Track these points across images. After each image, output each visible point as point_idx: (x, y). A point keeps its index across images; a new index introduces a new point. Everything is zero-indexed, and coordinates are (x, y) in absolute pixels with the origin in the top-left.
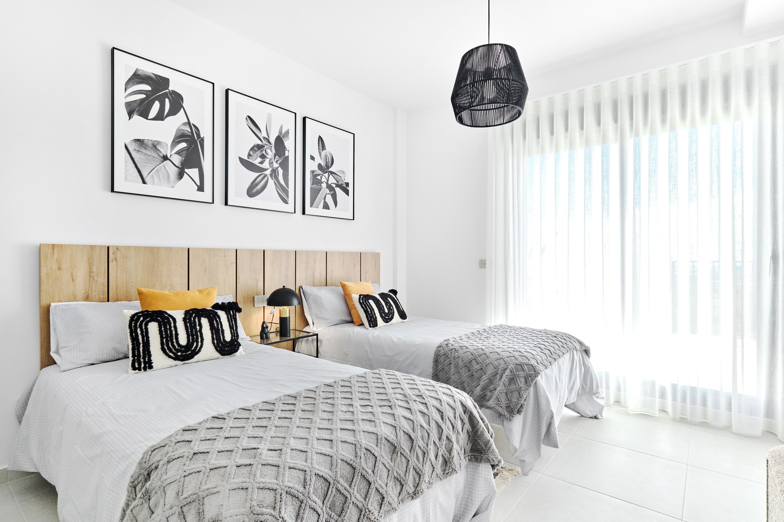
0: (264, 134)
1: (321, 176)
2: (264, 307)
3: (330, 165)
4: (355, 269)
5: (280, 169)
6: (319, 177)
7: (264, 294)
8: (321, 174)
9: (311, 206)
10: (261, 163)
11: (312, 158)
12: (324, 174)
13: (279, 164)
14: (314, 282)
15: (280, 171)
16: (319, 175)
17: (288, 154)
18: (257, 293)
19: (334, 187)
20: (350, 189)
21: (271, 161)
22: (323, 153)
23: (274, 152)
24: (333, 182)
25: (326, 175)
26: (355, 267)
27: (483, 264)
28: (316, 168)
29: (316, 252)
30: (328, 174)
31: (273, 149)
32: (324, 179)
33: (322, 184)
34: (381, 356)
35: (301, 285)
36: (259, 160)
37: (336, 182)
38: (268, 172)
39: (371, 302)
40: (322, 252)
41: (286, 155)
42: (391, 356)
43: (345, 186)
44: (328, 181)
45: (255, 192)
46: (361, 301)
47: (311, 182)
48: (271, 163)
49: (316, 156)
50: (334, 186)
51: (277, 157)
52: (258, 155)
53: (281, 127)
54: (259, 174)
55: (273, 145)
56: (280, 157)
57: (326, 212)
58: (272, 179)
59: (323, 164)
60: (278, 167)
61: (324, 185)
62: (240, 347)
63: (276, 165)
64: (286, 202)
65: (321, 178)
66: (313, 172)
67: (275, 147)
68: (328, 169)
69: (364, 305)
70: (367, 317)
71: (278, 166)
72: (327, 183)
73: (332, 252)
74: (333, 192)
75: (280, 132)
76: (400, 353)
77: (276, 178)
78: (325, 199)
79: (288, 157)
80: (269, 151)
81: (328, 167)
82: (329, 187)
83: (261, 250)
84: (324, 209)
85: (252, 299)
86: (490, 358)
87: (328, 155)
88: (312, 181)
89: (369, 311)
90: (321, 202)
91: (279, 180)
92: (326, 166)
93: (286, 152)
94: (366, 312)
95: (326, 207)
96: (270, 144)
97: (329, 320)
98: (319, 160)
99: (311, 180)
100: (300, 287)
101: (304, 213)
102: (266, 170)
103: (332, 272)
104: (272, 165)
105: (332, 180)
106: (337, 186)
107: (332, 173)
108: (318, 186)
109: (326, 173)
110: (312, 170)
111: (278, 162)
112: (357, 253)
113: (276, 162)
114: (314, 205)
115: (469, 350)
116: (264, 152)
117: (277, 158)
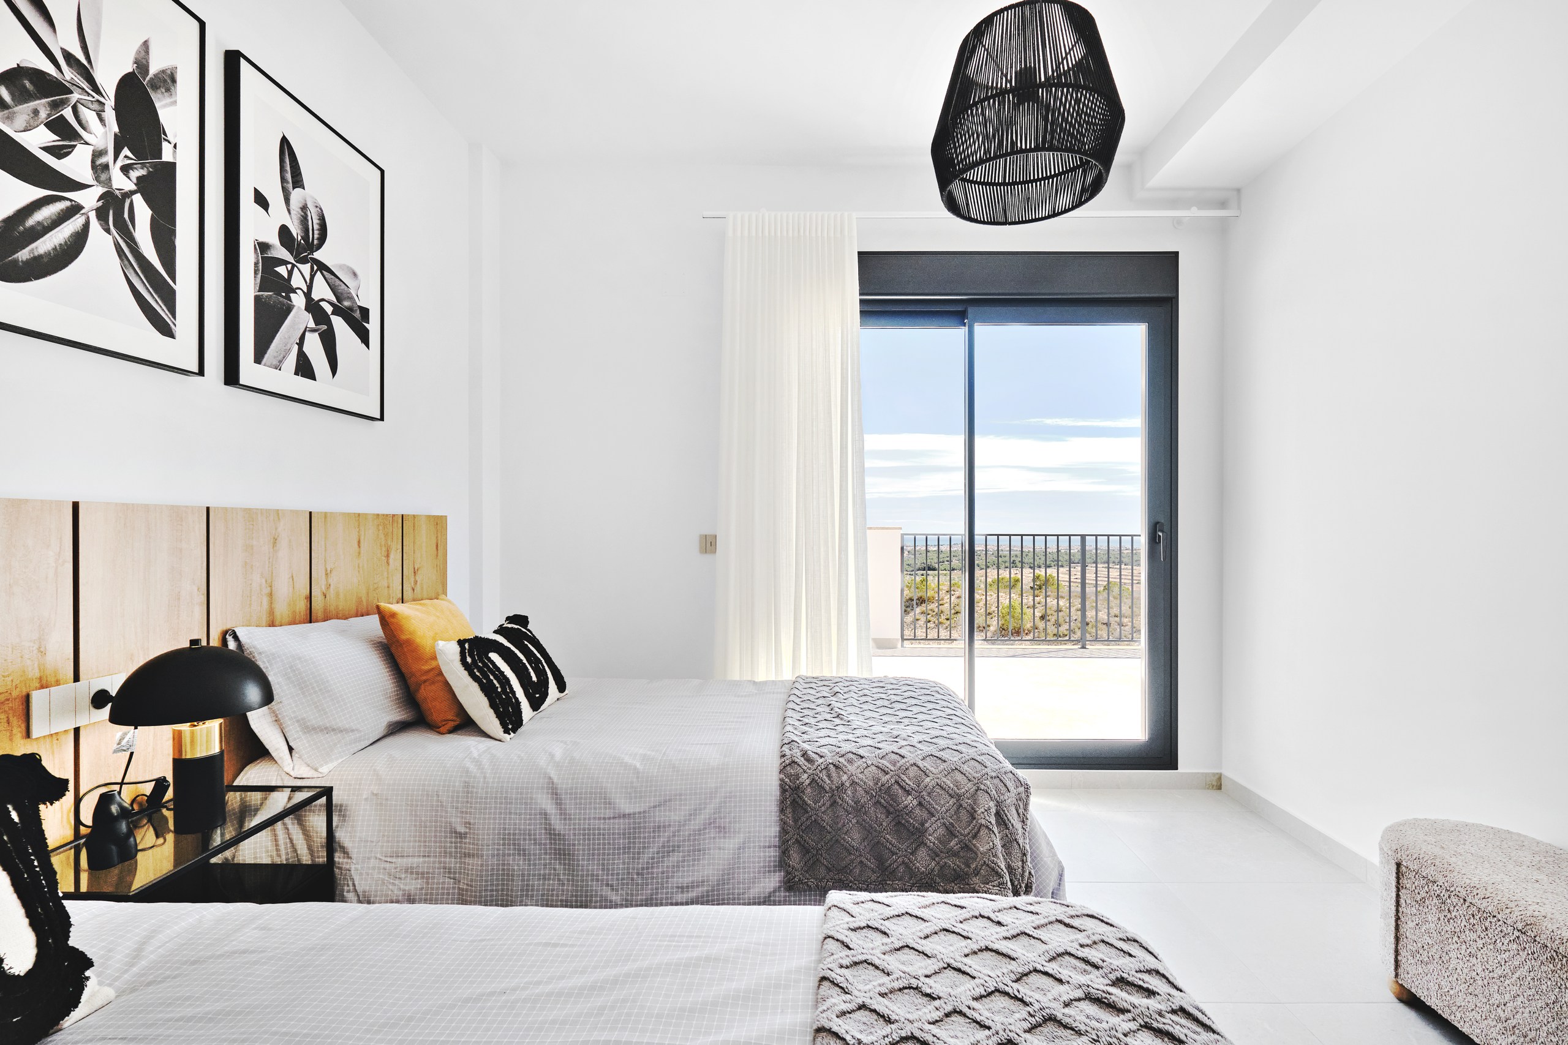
0: (65, 39)
1: (289, 266)
2: (77, 731)
3: (316, 242)
4: (388, 563)
5: (138, 199)
6: (282, 270)
7: (76, 678)
8: (290, 263)
9: (258, 360)
10: (58, 152)
11: (261, 200)
12: (299, 265)
13: (135, 180)
14: (271, 612)
15: (143, 212)
16: (284, 262)
17: (175, 158)
18: (40, 679)
19: (330, 313)
20: (373, 326)
21: (102, 160)
22: (296, 195)
23: (116, 129)
24: (326, 298)
25: (306, 268)
26: (388, 556)
27: (709, 544)
28: (273, 239)
29: (278, 514)
30: (312, 268)
31: (110, 115)
32: (297, 281)
33: (292, 295)
34: (600, 819)
35: (228, 627)
36: (49, 137)
37: (333, 299)
38: (89, 199)
39: (494, 656)
40: (296, 513)
41: (167, 156)
42: (640, 813)
43: (360, 319)
44: (310, 287)
45: (27, 263)
46: (469, 660)
47: (258, 281)
48: (100, 169)
49: (274, 195)
50: (329, 309)
51: (126, 151)
52: (36, 112)
53: (146, 45)
54: (41, 193)
55: (110, 103)
56: (139, 154)
57: (301, 387)
58: (108, 231)
59: (296, 231)
60: (133, 193)
61: (298, 300)
62: (87, 973)
63: (121, 183)
64: (166, 330)
65: (290, 273)
66: (263, 247)
67: (117, 109)
68: (312, 252)
69: (480, 670)
70: (493, 705)
71: (133, 187)
72: (308, 295)
73: (326, 514)
74: (325, 327)
75: (142, 65)
76: (670, 800)
77: (125, 230)
78: (301, 344)
79: (172, 166)
80: (89, 116)
81: (313, 248)
82: (313, 307)
83: (59, 504)
84: (299, 378)
85: (18, 706)
86: (930, 774)
87: (310, 206)
88: (259, 276)
89: (497, 685)
90: (290, 350)
91: (136, 243)
92: (306, 237)
93: (166, 148)
94: (487, 689)
95: (305, 369)
96: (96, 89)
97: (353, 731)
98: (280, 215)
99: (256, 272)
100: (225, 634)
101: (231, 376)
102: (80, 186)
103: (327, 574)
104: (103, 177)
105: (322, 291)
106: (337, 311)
107: (322, 267)
108: (281, 299)
109: (304, 261)
110: (261, 240)
111: (135, 174)
112: (394, 515)
113: (125, 169)
114: (266, 356)
115: (869, 763)
116: (68, 113)
117: (126, 157)
